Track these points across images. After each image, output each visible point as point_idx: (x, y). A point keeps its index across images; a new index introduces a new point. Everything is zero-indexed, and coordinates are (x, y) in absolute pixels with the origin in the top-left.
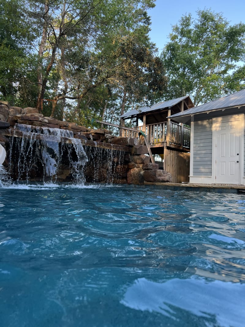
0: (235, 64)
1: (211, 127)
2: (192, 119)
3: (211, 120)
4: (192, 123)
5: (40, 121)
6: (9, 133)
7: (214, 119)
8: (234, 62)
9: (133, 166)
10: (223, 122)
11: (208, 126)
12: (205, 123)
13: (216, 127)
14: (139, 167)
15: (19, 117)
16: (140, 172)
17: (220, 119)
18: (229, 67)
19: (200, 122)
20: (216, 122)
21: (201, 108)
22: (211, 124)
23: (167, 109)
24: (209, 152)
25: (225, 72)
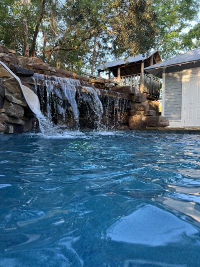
0: (190, 23)
1: (181, 78)
2: (164, 71)
3: (181, 72)
4: (164, 74)
5: (50, 71)
6: (33, 81)
7: (184, 71)
8: (188, 21)
9: (135, 113)
10: (192, 73)
11: (178, 77)
12: (176, 75)
13: (185, 78)
14: (140, 114)
15: (30, 66)
16: (141, 118)
17: (190, 71)
18: (183, 26)
19: (170, 74)
20: (186, 74)
21: (173, 61)
22: (181, 75)
23: (141, 62)
24: (179, 99)
25: (179, 30)
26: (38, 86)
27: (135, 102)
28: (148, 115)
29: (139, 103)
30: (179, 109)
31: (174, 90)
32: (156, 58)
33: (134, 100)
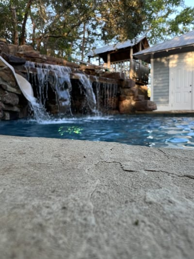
0: (176, 9)
1: (168, 64)
2: (152, 56)
3: (168, 58)
4: (152, 60)
5: (40, 58)
7: (171, 56)
8: (174, 6)
9: (125, 98)
10: (179, 59)
11: (166, 62)
12: (163, 60)
13: (173, 64)
14: (130, 99)
16: (131, 103)
17: (176, 56)
18: (170, 12)
19: (158, 59)
20: (173, 59)
22: (168, 60)
23: (129, 48)
25: (166, 16)
26: (30, 74)
27: (125, 88)
28: (137, 99)
29: (129, 88)
30: (166, 94)
31: (161, 75)
32: (144, 44)
33: (124, 86)
